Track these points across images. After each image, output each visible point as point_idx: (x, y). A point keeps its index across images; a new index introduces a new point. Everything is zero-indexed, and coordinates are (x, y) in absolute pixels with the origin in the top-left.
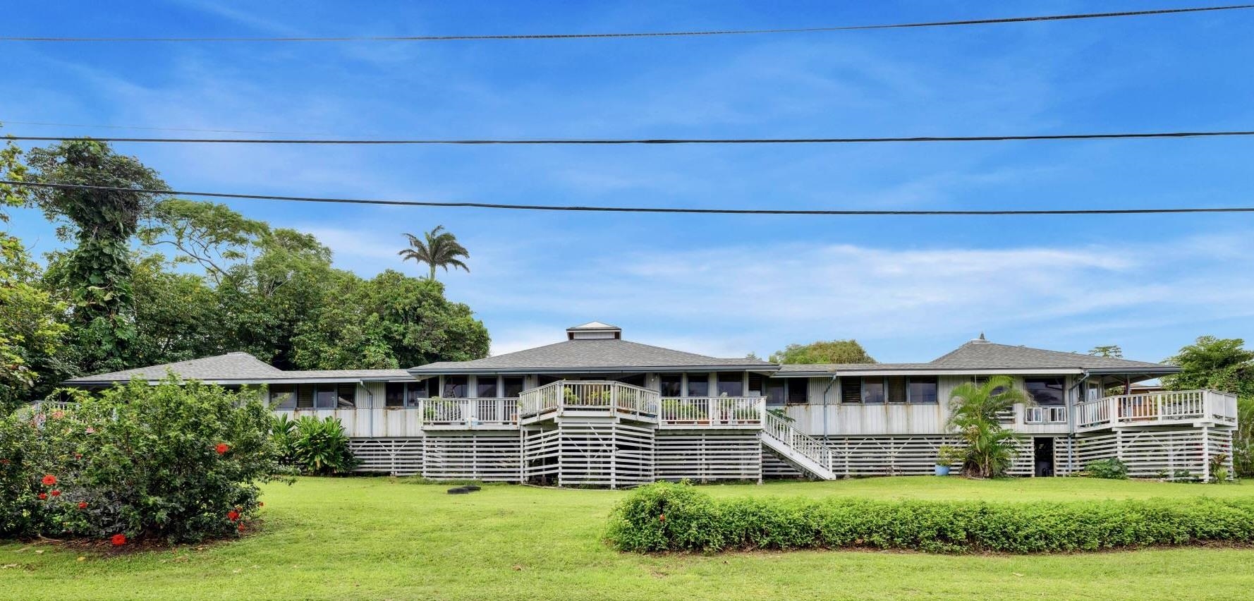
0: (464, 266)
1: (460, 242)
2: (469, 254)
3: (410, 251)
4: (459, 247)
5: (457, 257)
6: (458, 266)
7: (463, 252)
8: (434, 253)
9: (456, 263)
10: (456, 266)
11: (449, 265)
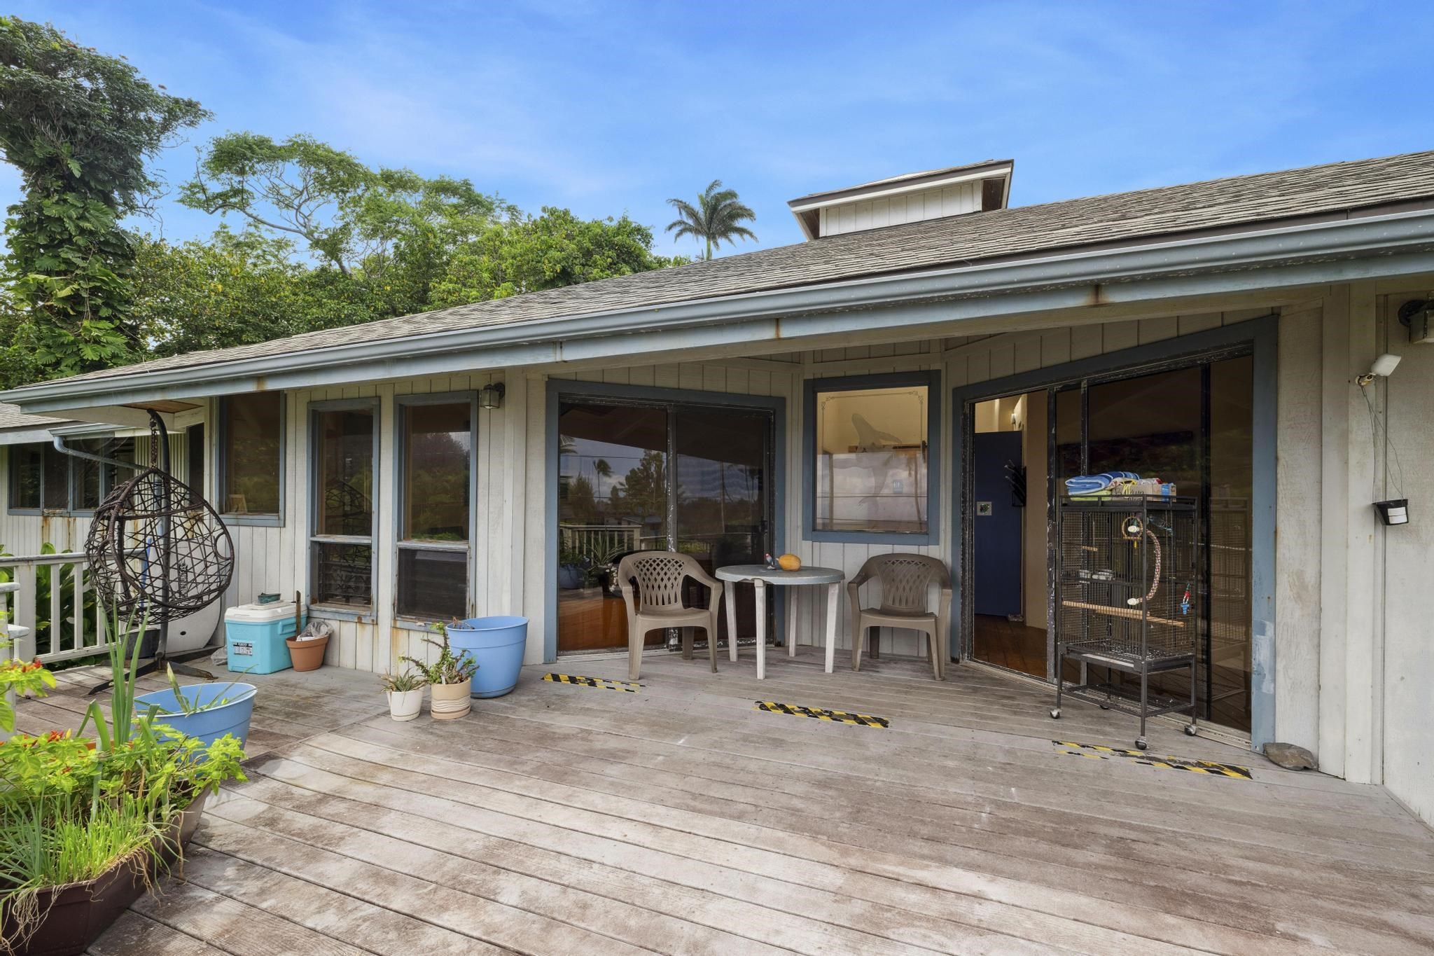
0: (751, 234)
1: (743, 201)
2: (756, 216)
3: (681, 223)
4: (741, 208)
5: (741, 223)
6: (746, 236)
7: (747, 213)
8: (710, 220)
9: (741, 231)
10: (741, 235)
11: (735, 237)
